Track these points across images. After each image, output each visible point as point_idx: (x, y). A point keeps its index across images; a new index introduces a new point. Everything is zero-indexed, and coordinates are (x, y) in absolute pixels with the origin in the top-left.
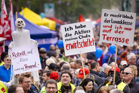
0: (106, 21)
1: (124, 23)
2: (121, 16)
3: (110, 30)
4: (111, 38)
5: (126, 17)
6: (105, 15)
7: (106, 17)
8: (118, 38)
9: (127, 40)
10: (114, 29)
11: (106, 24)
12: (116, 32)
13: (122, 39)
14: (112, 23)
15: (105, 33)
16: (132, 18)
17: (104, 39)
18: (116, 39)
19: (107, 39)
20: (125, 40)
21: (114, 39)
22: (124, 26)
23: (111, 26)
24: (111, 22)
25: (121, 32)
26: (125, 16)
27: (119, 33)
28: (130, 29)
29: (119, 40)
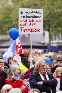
0: (22, 17)
1: (36, 17)
2: (32, 12)
3: (26, 24)
4: (27, 29)
5: (37, 12)
6: (21, 12)
7: (22, 14)
8: (31, 29)
9: (39, 30)
10: (28, 23)
11: (23, 19)
12: (30, 25)
13: (34, 30)
14: (27, 18)
15: (22, 26)
16: (40, 13)
17: (22, 31)
18: (31, 30)
19: (24, 30)
20: (37, 30)
21: (29, 30)
22: (35, 19)
23: (26, 21)
24: (25, 17)
25: (34, 24)
26: (35, 12)
27: (32, 25)
28: (40, 21)
29: (32, 30)
